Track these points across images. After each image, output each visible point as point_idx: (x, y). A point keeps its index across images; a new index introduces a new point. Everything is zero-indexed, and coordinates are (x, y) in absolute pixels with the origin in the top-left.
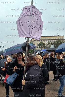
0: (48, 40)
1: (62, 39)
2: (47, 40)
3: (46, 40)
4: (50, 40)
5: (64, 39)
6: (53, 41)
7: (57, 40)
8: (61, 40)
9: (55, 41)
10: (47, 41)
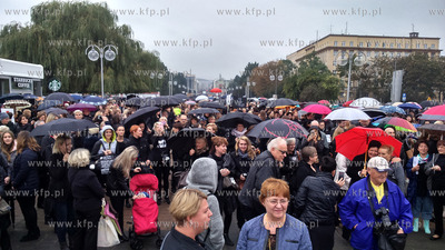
0: (377, 50)
1: (430, 50)
2: (373, 49)
3: (369, 50)
4: (384, 50)
5: (439, 51)
6: (396, 54)
7: (410, 51)
8: (426, 51)
9: (403, 54)
10: (373, 54)
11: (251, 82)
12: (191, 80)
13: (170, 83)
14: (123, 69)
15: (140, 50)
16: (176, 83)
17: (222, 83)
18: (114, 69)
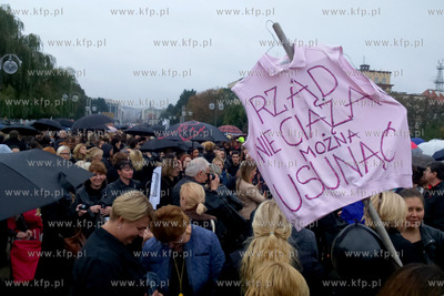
11: (187, 111)
12: (115, 108)
13: (88, 108)
14: (27, 88)
15: (50, 67)
16: (94, 109)
17: (153, 113)
18: (16, 87)
